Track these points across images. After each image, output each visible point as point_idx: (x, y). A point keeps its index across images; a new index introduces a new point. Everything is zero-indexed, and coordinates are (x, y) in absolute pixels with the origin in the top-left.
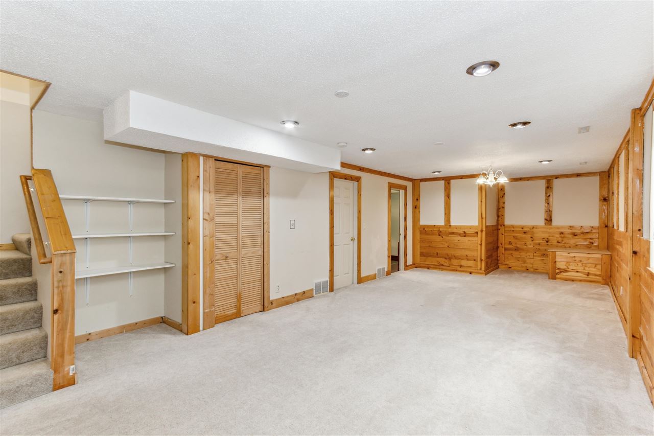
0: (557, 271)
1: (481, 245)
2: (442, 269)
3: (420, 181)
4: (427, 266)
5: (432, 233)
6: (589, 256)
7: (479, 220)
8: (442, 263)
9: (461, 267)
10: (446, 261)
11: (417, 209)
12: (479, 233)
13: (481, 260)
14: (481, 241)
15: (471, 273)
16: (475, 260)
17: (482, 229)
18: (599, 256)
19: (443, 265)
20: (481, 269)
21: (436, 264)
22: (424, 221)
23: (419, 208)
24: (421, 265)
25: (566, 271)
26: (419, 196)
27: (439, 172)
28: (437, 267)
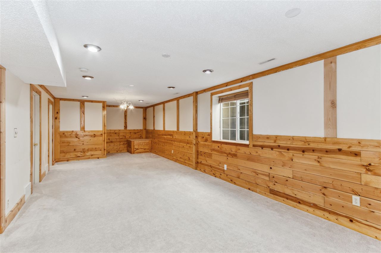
0: (135, 150)
1: (104, 141)
2: (79, 160)
3: (60, 100)
4: (66, 159)
5: (71, 136)
6: (145, 141)
7: (103, 127)
8: (79, 155)
9: (92, 156)
10: (82, 153)
11: (57, 120)
12: (103, 134)
13: (104, 150)
14: (104, 139)
15: (98, 158)
16: (101, 150)
17: (105, 132)
18: (148, 141)
19: (79, 157)
20: (104, 155)
21: (74, 157)
22: (63, 128)
23: (59, 119)
24: (62, 159)
25: (138, 149)
26: (59, 110)
27: (87, 97)
28: (75, 158)
